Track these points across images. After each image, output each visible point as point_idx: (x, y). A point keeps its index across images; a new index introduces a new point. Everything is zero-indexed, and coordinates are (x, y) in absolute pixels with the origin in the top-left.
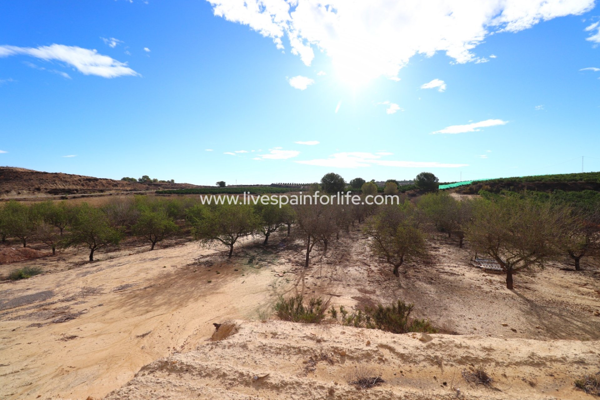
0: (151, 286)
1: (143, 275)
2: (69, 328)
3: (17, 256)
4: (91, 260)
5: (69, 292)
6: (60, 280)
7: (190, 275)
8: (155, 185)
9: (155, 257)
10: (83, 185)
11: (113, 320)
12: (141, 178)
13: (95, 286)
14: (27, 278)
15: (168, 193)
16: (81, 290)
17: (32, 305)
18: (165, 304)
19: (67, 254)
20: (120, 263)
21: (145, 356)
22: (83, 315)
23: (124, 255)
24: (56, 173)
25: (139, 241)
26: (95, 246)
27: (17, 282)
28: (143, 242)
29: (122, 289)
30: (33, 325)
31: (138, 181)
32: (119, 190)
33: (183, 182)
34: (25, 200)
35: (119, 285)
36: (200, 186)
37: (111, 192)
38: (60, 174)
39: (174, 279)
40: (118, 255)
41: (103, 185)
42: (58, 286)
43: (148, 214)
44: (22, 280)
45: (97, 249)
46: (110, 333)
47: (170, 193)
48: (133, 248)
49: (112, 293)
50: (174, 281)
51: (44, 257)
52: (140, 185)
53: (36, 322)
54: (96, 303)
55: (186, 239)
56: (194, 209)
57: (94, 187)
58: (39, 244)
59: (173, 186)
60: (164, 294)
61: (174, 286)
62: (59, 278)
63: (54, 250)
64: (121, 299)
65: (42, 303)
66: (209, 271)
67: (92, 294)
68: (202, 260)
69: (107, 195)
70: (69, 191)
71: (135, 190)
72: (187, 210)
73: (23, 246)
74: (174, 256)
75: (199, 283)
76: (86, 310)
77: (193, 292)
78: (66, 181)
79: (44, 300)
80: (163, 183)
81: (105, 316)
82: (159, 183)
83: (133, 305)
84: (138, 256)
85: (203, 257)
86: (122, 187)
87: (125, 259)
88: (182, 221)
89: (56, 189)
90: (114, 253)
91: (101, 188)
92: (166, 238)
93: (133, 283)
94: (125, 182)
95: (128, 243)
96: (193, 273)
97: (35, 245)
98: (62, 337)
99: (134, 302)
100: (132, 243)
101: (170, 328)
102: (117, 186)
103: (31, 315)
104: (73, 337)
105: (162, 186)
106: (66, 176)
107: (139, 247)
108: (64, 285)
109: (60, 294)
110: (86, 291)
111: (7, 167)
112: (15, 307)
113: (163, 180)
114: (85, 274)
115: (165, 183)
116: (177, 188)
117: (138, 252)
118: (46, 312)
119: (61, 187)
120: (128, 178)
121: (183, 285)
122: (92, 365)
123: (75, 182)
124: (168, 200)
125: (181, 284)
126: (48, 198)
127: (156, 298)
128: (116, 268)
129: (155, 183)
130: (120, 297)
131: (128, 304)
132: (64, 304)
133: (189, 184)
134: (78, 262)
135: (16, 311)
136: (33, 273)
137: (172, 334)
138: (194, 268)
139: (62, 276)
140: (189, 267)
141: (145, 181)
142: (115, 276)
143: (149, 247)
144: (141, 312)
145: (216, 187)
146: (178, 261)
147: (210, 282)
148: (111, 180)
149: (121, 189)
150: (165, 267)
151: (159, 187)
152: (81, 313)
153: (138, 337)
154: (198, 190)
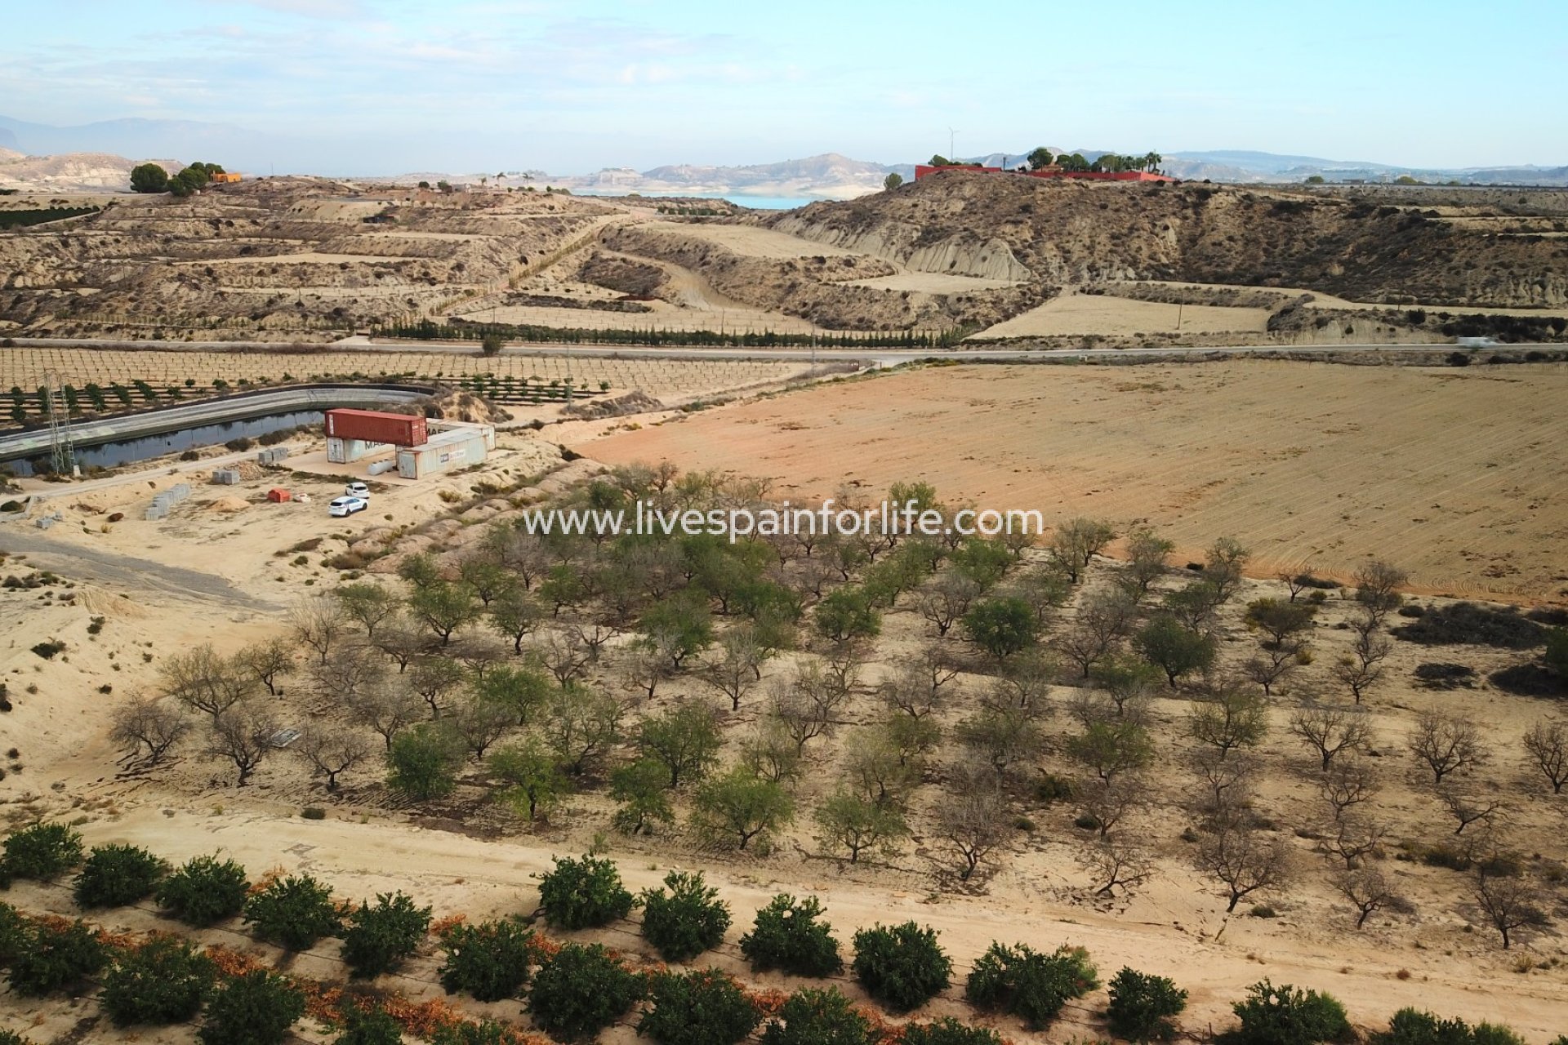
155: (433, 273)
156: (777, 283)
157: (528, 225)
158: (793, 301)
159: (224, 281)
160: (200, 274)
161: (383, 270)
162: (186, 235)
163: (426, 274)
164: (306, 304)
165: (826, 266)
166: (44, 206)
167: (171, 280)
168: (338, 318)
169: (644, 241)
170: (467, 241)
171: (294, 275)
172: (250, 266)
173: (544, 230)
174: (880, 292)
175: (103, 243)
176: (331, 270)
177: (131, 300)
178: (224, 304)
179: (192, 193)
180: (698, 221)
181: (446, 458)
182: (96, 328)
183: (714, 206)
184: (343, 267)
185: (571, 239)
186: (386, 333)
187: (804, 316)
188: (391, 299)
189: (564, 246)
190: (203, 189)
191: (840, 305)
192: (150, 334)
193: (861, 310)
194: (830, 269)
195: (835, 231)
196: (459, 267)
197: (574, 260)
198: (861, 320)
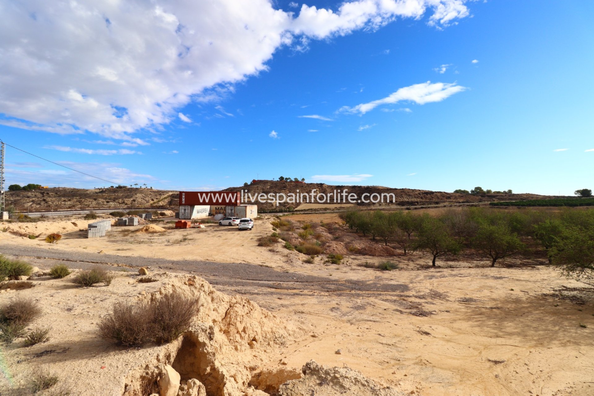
0: (498, 308)
1: (486, 293)
2: (423, 323)
3: (382, 252)
4: (434, 266)
5: (420, 290)
6: (412, 278)
7: (549, 308)
8: (488, 196)
9: (498, 276)
10: (422, 198)
11: (460, 331)
12: (474, 189)
13: (441, 290)
14: (390, 270)
15: (505, 205)
16: (429, 291)
17: (395, 293)
18: (518, 334)
19: (415, 256)
20: (461, 274)
21: (500, 388)
22: (433, 315)
23: (463, 266)
24: (403, 189)
25: (477, 255)
26: (437, 253)
27: (384, 272)
28: (482, 257)
29: (466, 302)
30: (397, 310)
31: (470, 193)
32: (452, 202)
33: (524, 193)
34: (384, 209)
35: (463, 296)
36: (549, 197)
37: (445, 204)
38: (405, 189)
39: (527, 308)
40: (457, 265)
41: (438, 198)
42: (411, 283)
43: (486, 226)
44: (387, 271)
45: (439, 256)
46: (460, 344)
47: (508, 205)
48: (472, 261)
49: (457, 303)
50: (526, 311)
51: (399, 255)
52: (472, 197)
53: (399, 309)
54: (443, 308)
55: (535, 261)
56: (547, 226)
57: (430, 199)
58: (395, 245)
59: (511, 197)
60: (516, 322)
61: (527, 316)
62: (411, 275)
63: (405, 251)
64: (467, 312)
65: (402, 294)
66: (580, 310)
67: (438, 298)
68: (565, 293)
69: (442, 207)
70: (412, 203)
71: (467, 202)
72: (536, 226)
73: (385, 244)
74: (522, 279)
75: (566, 323)
76: (435, 311)
77: (556, 332)
78: (409, 195)
79: (403, 292)
80: (498, 194)
81: (453, 324)
82: (493, 194)
83: (480, 322)
84: (479, 271)
85: (567, 289)
86: (455, 199)
87: (466, 271)
88: (528, 239)
89: (403, 202)
90: (453, 262)
91: (437, 200)
92: (509, 256)
93: (477, 298)
94: (458, 194)
95: (466, 255)
96: (554, 307)
97: (392, 245)
98: (418, 329)
99: (480, 319)
100: (470, 255)
101: (529, 368)
102: (451, 198)
103: (395, 301)
104: (427, 334)
105: (498, 197)
106: (410, 191)
107: (478, 261)
108: (416, 283)
109: (413, 290)
110: (433, 293)
111: (373, 186)
112: (384, 291)
113: (497, 190)
114: (432, 277)
115: (501, 194)
116: (515, 199)
117: (477, 267)
118: (405, 302)
119: (406, 200)
120: (460, 190)
121: (540, 318)
122: (446, 369)
123: (416, 196)
124: (508, 213)
125: (537, 316)
126: (398, 209)
127: (506, 324)
128: (457, 278)
129: (489, 194)
130: (465, 309)
131: (475, 320)
132: (417, 300)
133: (532, 195)
134: (424, 265)
135: (386, 295)
136: (393, 267)
137: (533, 377)
138: (554, 301)
139: (414, 274)
140: (547, 297)
141: (478, 193)
142: (458, 286)
143: (489, 263)
144: (490, 335)
145: (574, 197)
146: (529, 287)
147: (584, 327)
148: (444, 192)
149: (454, 201)
150: (512, 290)
151: (494, 199)
152: (431, 313)
153: (490, 361)
154: (546, 202)
160: (41, 201)
167: (28, 202)
172: (61, 199)
179: (31, 190)
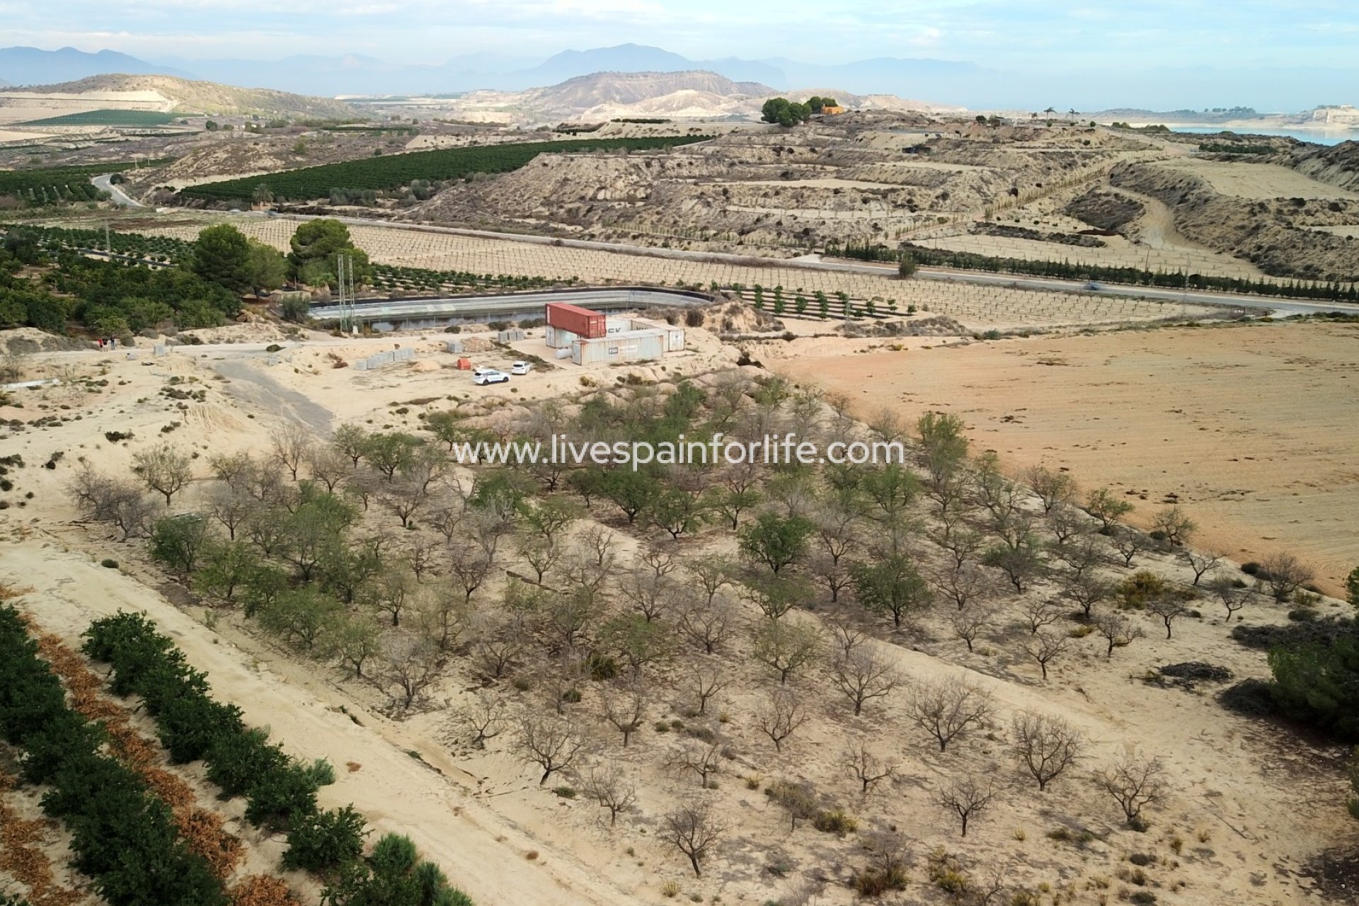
155: (917, 201)
156: (1241, 223)
157: (1036, 158)
158: (1249, 245)
159: (735, 200)
160: (718, 194)
161: (871, 196)
162: (750, 160)
163: (910, 201)
164: (785, 223)
165: (1306, 208)
166: (683, 133)
167: (692, 198)
168: (805, 237)
169: (1145, 177)
170: (960, 172)
171: (792, 197)
172: (759, 189)
173: (1051, 164)
174: (1339, 238)
175: (679, 165)
176: (825, 194)
177: (658, 213)
178: (724, 220)
179: (796, 123)
180: (1229, 158)
181: (614, 351)
182: (624, 235)
183: (1275, 143)
184: (836, 192)
185: (1079, 172)
186: (836, 254)
187: (1254, 260)
188: (858, 223)
189: (1067, 178)
190: (806, 120)
191: (1294, 251)
192: (660, 242)
193: (1313, 257)
194: (1308, 213)
195: (1350, 173)
196: (944, 196)
197: (1068, 195)
198: (1308, 268)
